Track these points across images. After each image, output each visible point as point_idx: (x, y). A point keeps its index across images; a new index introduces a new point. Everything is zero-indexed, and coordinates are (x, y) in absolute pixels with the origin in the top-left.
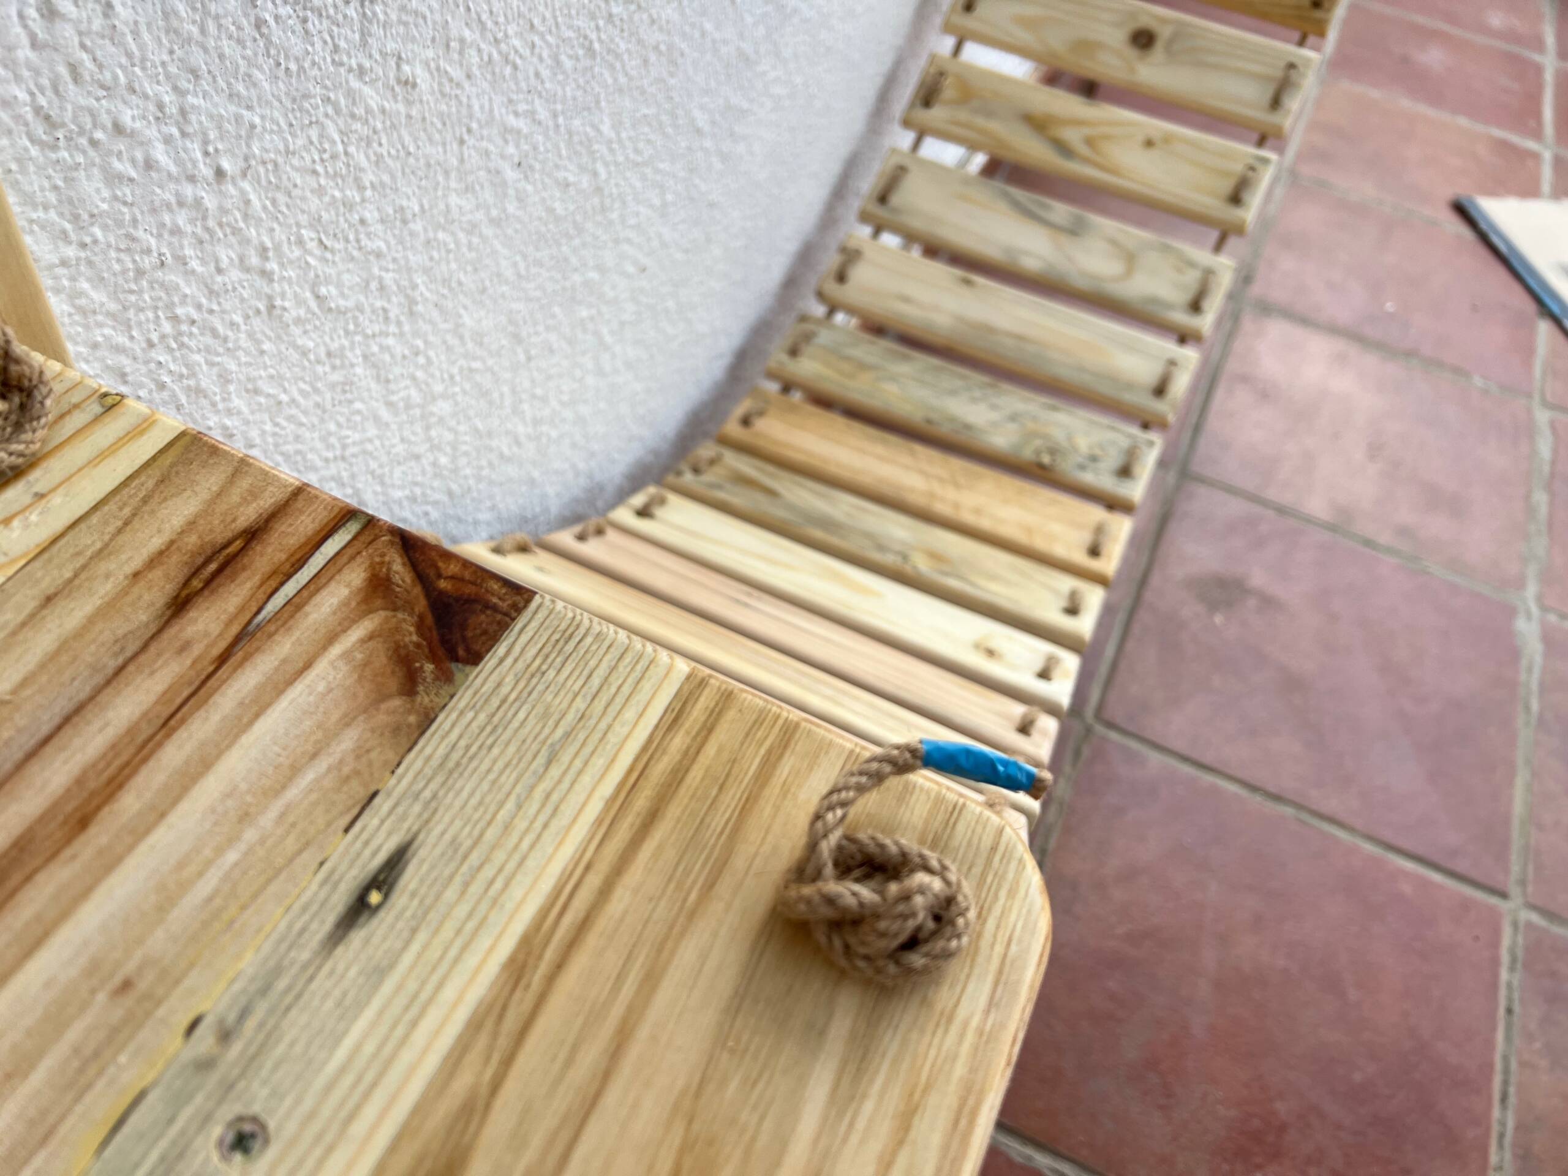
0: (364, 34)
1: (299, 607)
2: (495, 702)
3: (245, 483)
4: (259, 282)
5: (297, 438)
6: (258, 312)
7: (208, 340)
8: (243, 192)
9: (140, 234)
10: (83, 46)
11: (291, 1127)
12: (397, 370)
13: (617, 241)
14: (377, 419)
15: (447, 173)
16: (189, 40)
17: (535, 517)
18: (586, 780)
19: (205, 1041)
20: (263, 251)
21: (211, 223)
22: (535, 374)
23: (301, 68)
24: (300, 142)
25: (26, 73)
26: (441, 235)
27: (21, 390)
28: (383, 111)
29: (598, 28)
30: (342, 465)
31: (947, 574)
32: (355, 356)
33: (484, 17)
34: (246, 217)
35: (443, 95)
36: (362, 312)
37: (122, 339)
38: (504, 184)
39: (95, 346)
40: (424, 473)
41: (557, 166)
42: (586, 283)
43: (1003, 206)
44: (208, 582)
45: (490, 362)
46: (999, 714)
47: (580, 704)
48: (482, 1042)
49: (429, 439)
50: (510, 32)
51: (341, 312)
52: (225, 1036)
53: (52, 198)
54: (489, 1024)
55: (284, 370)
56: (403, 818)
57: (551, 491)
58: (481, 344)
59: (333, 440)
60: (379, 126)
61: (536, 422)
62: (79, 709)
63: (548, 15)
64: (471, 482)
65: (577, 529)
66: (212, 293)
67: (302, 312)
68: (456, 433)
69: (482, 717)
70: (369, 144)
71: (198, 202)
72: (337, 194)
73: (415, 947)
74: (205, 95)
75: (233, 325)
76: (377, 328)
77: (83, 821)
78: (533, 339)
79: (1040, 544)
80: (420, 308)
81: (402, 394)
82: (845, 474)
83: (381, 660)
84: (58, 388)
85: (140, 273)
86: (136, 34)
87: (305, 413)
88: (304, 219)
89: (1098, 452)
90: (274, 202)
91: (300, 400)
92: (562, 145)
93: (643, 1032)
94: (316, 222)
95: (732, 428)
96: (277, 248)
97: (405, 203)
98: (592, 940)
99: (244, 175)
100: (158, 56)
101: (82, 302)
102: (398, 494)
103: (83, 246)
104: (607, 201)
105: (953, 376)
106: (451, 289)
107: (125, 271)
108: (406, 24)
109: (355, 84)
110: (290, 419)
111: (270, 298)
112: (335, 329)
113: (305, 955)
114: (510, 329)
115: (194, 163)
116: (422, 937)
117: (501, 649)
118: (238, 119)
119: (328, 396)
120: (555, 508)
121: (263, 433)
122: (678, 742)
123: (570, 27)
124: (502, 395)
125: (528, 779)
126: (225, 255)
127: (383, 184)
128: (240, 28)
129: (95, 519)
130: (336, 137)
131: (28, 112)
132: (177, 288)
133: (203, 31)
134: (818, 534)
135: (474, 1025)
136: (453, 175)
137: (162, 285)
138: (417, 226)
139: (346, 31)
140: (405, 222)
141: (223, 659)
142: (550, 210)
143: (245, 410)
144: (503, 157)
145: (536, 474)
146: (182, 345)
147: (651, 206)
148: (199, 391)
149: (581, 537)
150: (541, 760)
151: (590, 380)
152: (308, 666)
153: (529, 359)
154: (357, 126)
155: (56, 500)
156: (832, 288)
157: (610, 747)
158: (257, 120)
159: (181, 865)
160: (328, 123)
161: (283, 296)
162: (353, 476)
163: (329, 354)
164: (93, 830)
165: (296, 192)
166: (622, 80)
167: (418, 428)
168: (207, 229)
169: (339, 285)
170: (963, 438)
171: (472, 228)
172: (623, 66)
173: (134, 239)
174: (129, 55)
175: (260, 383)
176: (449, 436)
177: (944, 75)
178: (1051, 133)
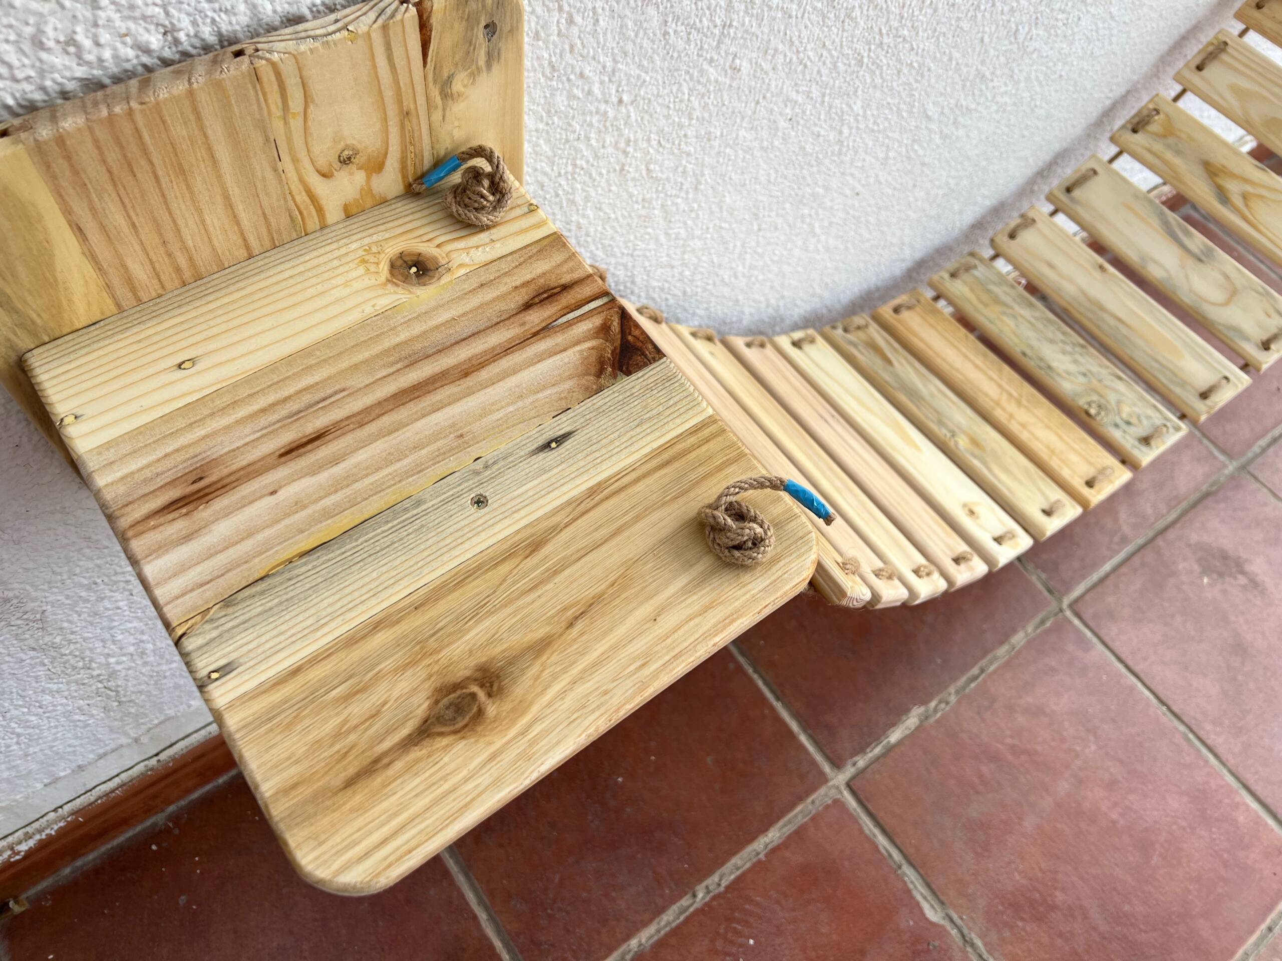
0: (720, 42)
1: (571, 325)
2: (628, 394)
3: (571, 264)
4: (621, 157)
5: (612, 238)
6: (615, 170)
7: (587, 179)
8: (628, 112)
9: (574, 123)
10: (579, 37)
11: (495, 505)
12: (677, 217)
13: (843, 174)
14: (657, 240)
15: (743, 118)
16: (628, 39)
17: (732, 323)
18: (649, 438)
19: (479, 465)
20: (628, 142)
21: (608, 124)
22: (761, 239)
23: (679, 56)
24: (666, 91)
25: (551, 46)
26: (728, 150)
27: (501, 192)
28: (717, 81)
29: (870, 50)
30: (631, 259)
31: (975, 457)
32: (657, 204)
33: (794, 39)
34: (626, 124)
35: (755, 76)
36: (669, 182)
37: (548, 170)
38: (777, 129)
39: (536, 170)
40: (673, 276)
41: (815, 125)
42: (814, 195)
43: (1156, 223)
44: (541, 301)
45: (734, 226)
46: (948, 546)
47: (661, 408)
48: (568, 510)
49: (683, 259)
50: (809, 47)
51: (657, 180)
52: (486, 467)
53: (542, 101)
54: (574, 505)
55: (618, 202)
56: (575, 422)
57: (747, 311)
58: (731, 214)
59: (630, 244)
60: (712, 88)
61: (752, 267)
62: (478, 333)
63: (837, 40)
64: (699, 290)
65: (749, 339)
66: (596, 157)
67: (637, 175)
68: (700, 260)
69: (621, 397)
70: (703, 96)
71: (606, 113)
72: (677, 119)
73: (560, 468)
74: (627, 64)
75: (601, 174)
76: (674, 192)
77: (466, 374)
78: (766, 219)
79: (1055, 464)
80: (702, 187)
81: (676, 231)
82: (945, 367)
83: (593, 359)
84: (514, 195)
85: (567, 141)
86: (605, 34)
87: (621, 226)
88: (654, 129)
89: (1134, 420)
90: (642, 118)
91: (621, 219)
92: (823, 113)
93: (626, 534)
94: (660, 132)
95: (886, 311)
96: (636, 141)
97: (712, 130)
98: (623, 495)
99: (632, 103)
100: (611, 44)
101: (538, 149)
102: (656, 284)
103: (547, 124)
104: (844, 150)
105: (1057, 330)
106: (724, 180)
107: (561, 139)
108: (745, 39)
109: (706, 66)
110: (612, 227)
111: (623, 165)
112: (651, 188)
113: (522, 453)
114: (754, 210)
115: (610, 95)
116: (564, 466)
117: (640, 374)
118: (639, 77)
119: (636, 221)
120: (746, 321)
121: (596, 231)
122: (692, 440)
123: (849, 48)
124: (735, 246)
125: (627, 428)
126: (609, 140)
127: (703, 118)
128: (655, 35)
129: (509, 258)
130: (686, 92)
131: (546, 63)
132: (581, 151)
133: (636, 35)
134: (903, 398)
135: (569, 503)
136: (746, 119)
137: (575, 148)
138: (716, 143)
139: (710, 40)
140: (709, 140)
141: (535, 334)
142: (802, 148)
143: (591, 216)
144: (781, 114)
145: (740, 298)
146: (573, 178)
147: (877, 158)
148: (573, 202)
149: (749, 345)
150: (635, 423)
151: (797, 252)
152: (565, 350)
153: (759, 230)
154: (699, 87)
155: (498, 245)
156: (1003, 241)
157: (664, 430)
158: (648, 79)
159: (493, 404)
160: (684, 84)
161: (630, 165)
162: (634, 267)
163: (643, 200)
164: (468, 379)
165: (655, 116)
166: (878, 81)
167: (678, 251)
168: (605, 126)
169: (661, 166)
170: (1041, 374)
171: (748, 150)
172: (881, 74)
173: (570, 125)
174: (598, 43)
175: (603, 206)
176: (695, 260)
177: (1157, 112)
178: (1220, 181)
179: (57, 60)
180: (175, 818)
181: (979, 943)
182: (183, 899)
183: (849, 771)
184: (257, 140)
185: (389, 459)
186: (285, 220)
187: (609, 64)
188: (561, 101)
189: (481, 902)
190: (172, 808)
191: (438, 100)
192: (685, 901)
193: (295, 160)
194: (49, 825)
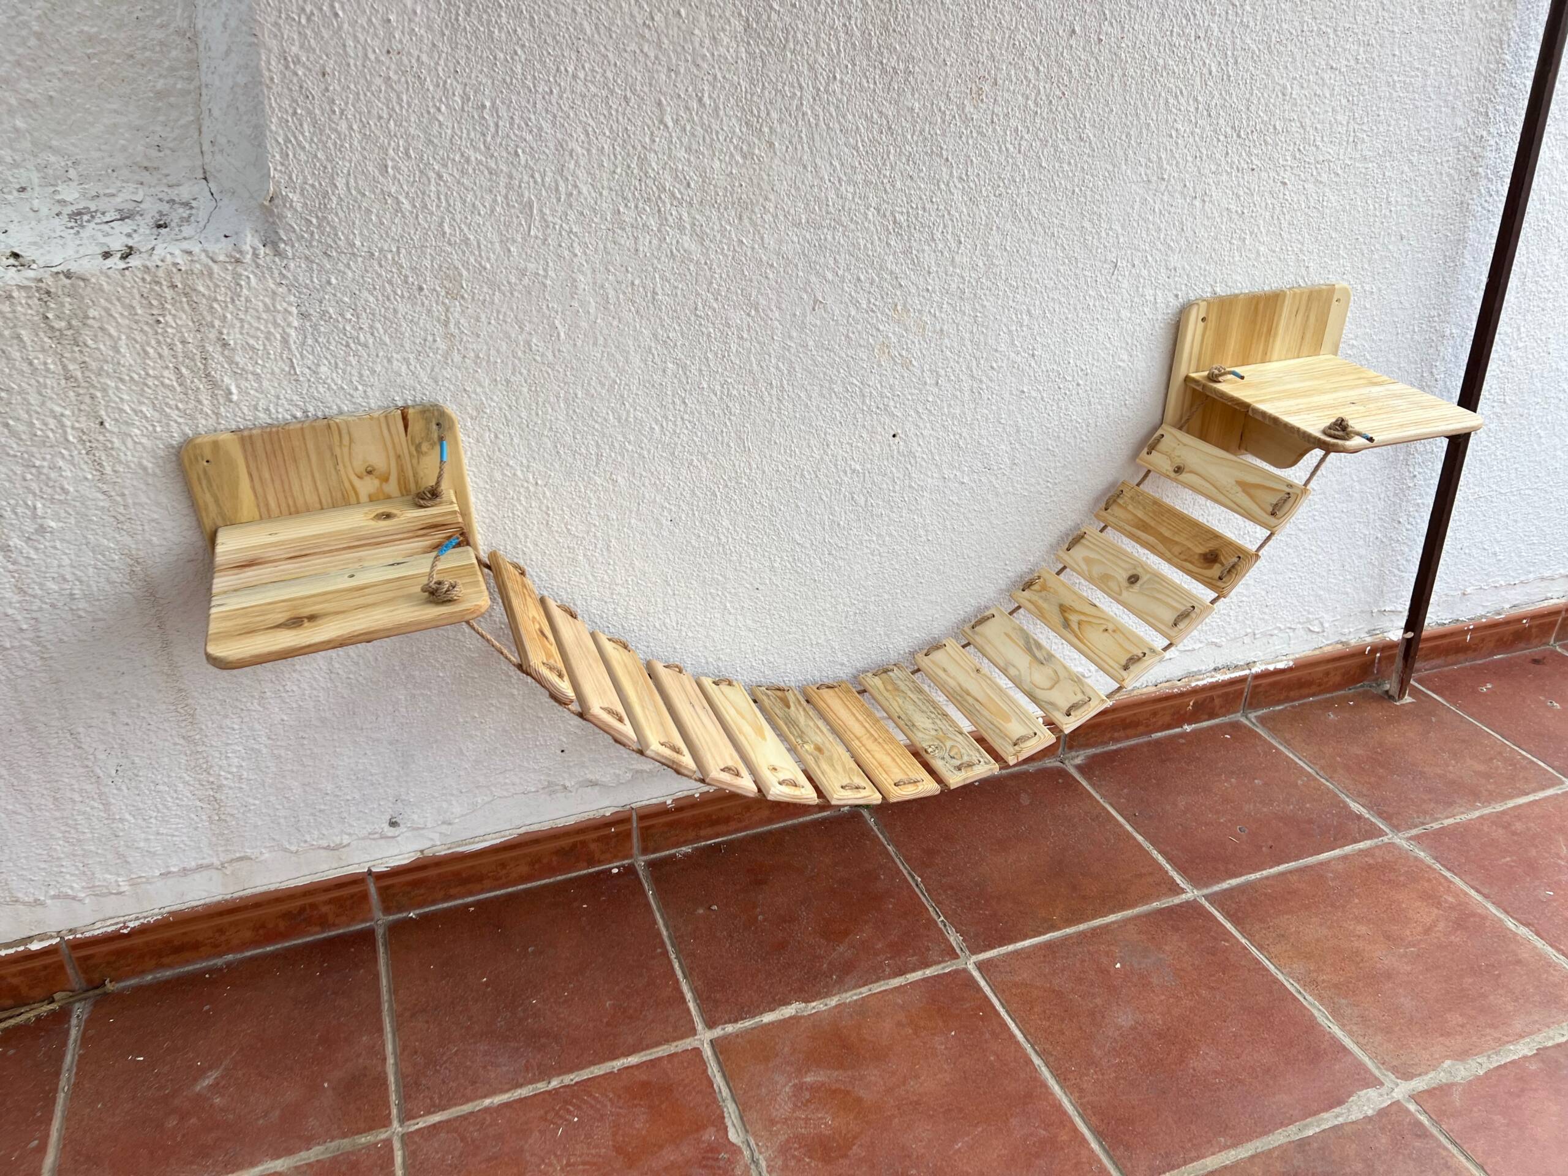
28: (602, 485)
43: (1021, 643)
60: (600, 488)
70: (595, 492)
79: (878, 771)
89: (957, 756)
95: (812, 687)
113: (380, 566)
129: (428, 516)
154: (591, 486)
177: (1039, 578)
178: (1066, 615)
179: (261, 415)
180: (229, 965)
181: (763, 1164)
182: (206, 1008)
183: (717, 1032)
184: (328, 455)
185: (326, 563)
186: (339, 495)
187: (525, 461)
188: (498, 476)
189: (395, 1053)
190: (230, 957)
191: (415, 453)
192: (540, 1084)
193: (345, 467)
194: (152, 916)
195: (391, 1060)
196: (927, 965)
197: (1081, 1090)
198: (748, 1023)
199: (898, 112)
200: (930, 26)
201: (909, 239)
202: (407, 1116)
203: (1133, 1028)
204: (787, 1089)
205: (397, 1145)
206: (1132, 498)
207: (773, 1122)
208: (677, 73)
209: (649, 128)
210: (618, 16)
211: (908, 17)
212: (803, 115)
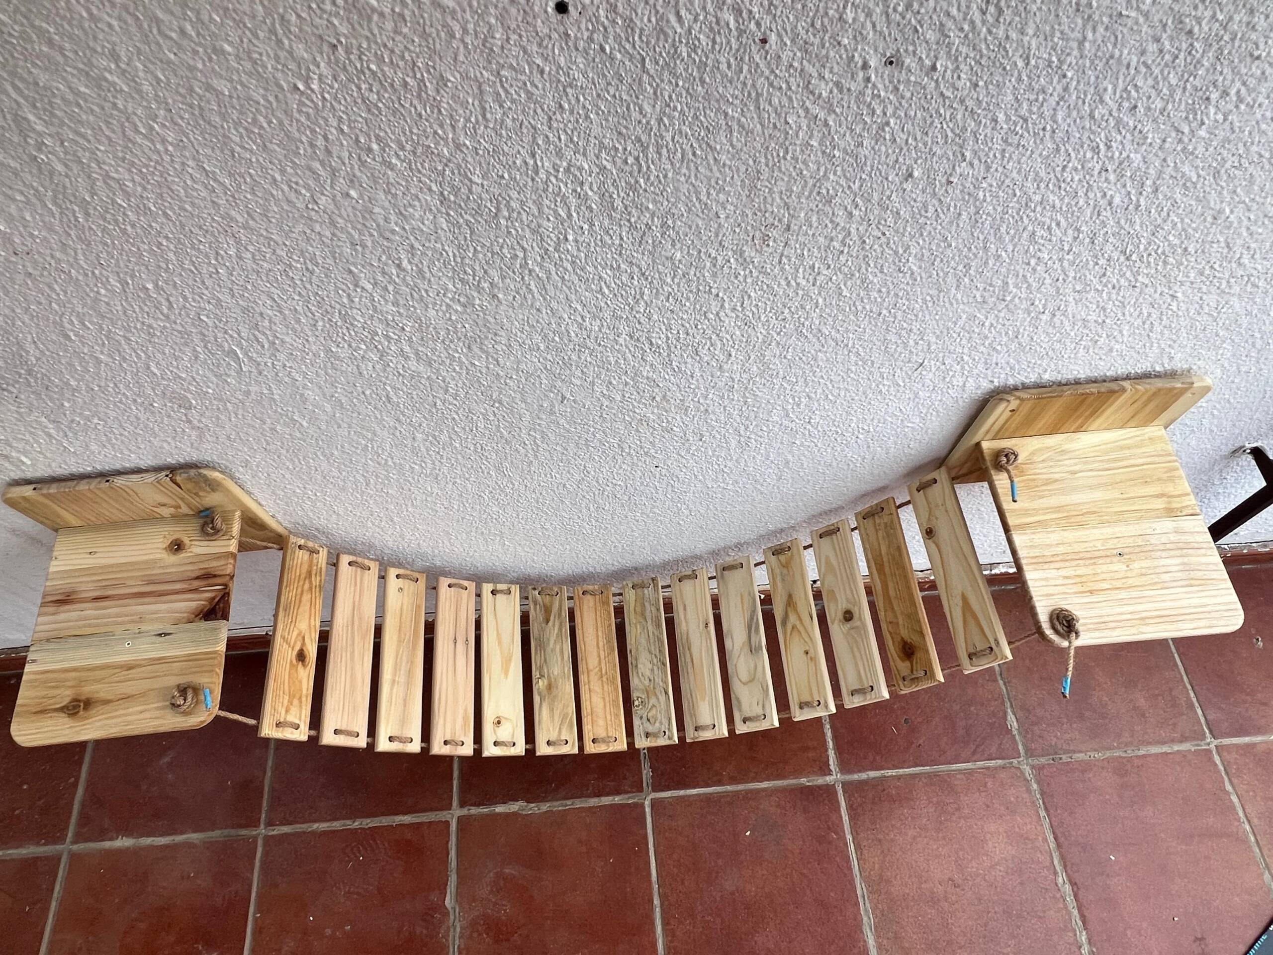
1: (204, 592)
43: (747, 615)
44: (203, 578)
47: (203, 639)
56: (176, 630)
73: (158, 645)
79: (586, 720)
82: (579, 637)
83: (198, 609)
89: (652, 720)
105: (658, 647)
113: (153, 634)
134: (532, 645)
141: (191, 590)
149: (451, 585)
177: (792, 550)
178: (789, 611)
181: (459, 930)
183: (464, 812)
185: (117, 616)
191: (195, 497)
192: (348, 822)
195: (269, 773)
196: (618, 793)
197: (674, 936)
198: (485, 810)
199: (654, 262)
200: (698, 183)
201: (669, 355)
202: (270, 824)
203: (732, 894)
204: (491, 875)
205: (260, 842)
206: (886, 524)
207: (474, 900)
208: (364, 246)
209: (344, 291)
210: (272, 204)
211: (665, 176)
212: (530, 271)
